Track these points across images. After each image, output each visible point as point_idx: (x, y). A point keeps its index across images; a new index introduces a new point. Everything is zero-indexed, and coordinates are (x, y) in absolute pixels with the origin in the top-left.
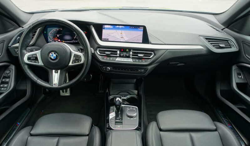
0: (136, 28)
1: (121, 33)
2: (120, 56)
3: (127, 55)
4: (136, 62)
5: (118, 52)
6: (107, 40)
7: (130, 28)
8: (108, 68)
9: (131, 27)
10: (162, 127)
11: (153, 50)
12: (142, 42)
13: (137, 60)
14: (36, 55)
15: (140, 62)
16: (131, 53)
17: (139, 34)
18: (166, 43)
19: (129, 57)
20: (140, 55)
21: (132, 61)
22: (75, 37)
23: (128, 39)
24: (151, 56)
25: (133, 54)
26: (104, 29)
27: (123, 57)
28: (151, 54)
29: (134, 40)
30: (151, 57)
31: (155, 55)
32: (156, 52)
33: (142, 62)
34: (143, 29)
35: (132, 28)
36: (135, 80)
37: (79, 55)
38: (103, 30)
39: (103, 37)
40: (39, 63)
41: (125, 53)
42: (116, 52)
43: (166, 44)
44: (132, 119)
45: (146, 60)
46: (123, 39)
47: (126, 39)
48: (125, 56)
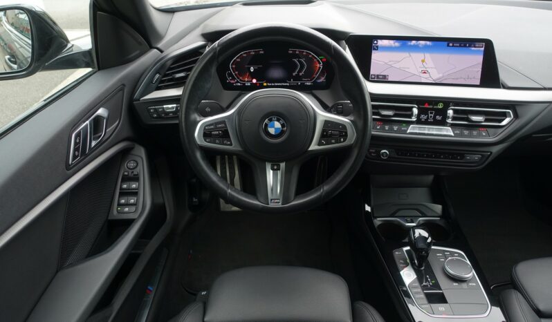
0: (465, 46)
1: (423, 61)
2: (419, 122)
3: (438, 118)
4: (462, 135)
5: (415, 111)
6: (383, 80)
7: (448, 45)
8: (383, 151)
9: (451, 45)
10: (542, 307)
11: (512, 105)
12: (478, 83)
13: (466, 132)
14: (223, 125)
16: (450, 112)
17: (473, 61)
18: (547, 86)
19: (443, 123)
20: (475, 118)
21: (452, 134)
22: (296, 73)
23: (441, 75)
24: (503, 120)
25: (455, 115)
26: (375, 49)
27: (426, 123)
28: (505, 115)
29: (457, 79)
30: (504, 123)
31: (516, 116)
32: (519, 110)
33: (480, 135)
34: (483, 49)
35: (453, 46)
36: (431, 178)
37: (339, 124)
38: (373, 52)
39: (374, 71)
40: (231, 145)
41: (431, 113)
42: (410, 109)
43: (545, 89)
44: (464, 285)
45: (489, 130)
46: (425, 75)
47: (435, 75)
48: (431, 120)
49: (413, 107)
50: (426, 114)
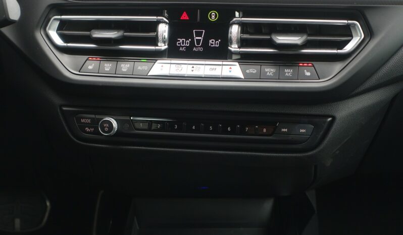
2: (173, 52)
3: (214, 43)
4: (260, 78)
5: (163, 30)
8: (107, 119)
11: (360, 10)
13: (270, 71)
15: (288, 80)
19: (222, 54)
20: (282, 39)
21: (242, 76)
24: (347, 42)
25: (246, 36)
27: (190, 54)
28: (347, 32)
30: (349, 48)
31: (370, 33)
33: (298, 77)
36: (267, 206)
41: (199, 34)
42: (153, 26)
45: (317, 64)
48: (198, 49)
49: (159, 22)
50: (189, 36)
